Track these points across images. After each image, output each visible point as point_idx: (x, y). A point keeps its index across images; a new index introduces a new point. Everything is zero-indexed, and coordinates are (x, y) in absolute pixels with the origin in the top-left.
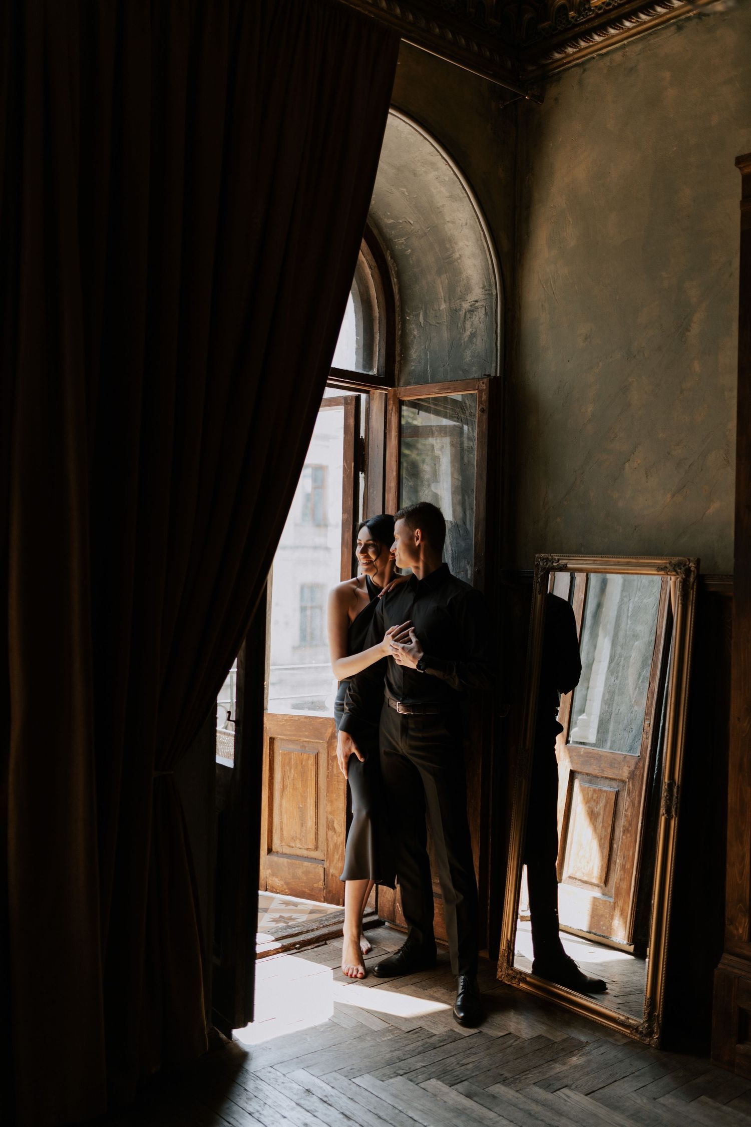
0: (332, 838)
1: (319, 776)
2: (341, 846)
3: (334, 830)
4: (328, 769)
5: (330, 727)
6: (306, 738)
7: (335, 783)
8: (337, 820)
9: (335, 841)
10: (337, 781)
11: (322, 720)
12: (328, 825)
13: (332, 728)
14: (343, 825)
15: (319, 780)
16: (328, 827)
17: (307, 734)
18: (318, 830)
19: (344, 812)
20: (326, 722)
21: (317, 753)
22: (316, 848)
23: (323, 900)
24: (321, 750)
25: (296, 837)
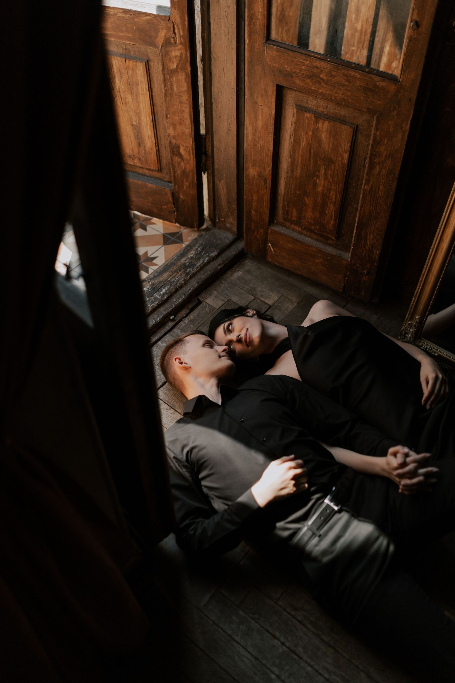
0: (179, 163)
1: (153, 90)
2: (191, 174)
3: (180, 155)
4: (165, 86)
5: (162, 29)
6: (129, 41)
7: (177, 103)
8: (183, 146)
9: (183, 168)
10: (180, 102)
11: (148, 17)
12: (173, 151)
13: (165, 31)
14: (191, 152)
15: (154, 94)
16: (172, 152)
17: (130, 35)
18: (160, 151)
19: (191, 139)
20: (155, 21)
21: (148, 61)
22: (160, 170)
23: (174, 221)
24: (152, 57)
25: (134, 156)
